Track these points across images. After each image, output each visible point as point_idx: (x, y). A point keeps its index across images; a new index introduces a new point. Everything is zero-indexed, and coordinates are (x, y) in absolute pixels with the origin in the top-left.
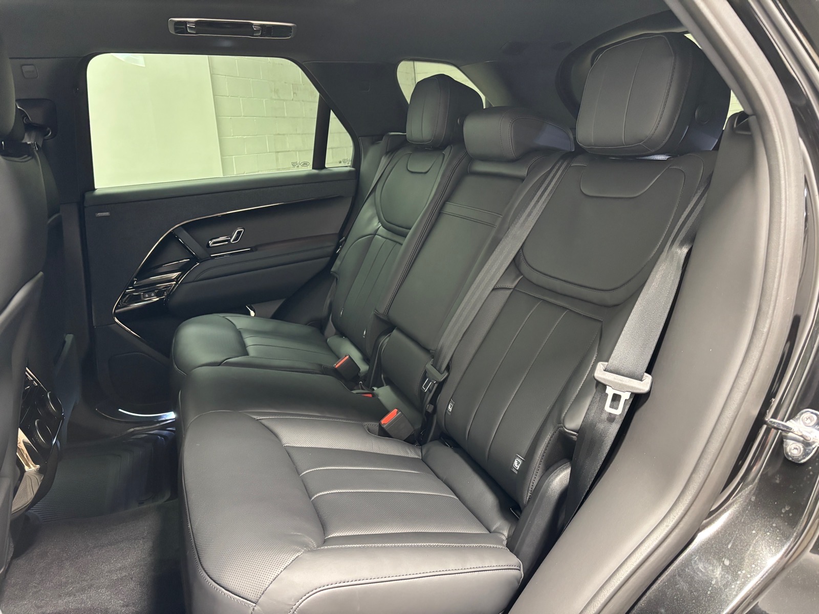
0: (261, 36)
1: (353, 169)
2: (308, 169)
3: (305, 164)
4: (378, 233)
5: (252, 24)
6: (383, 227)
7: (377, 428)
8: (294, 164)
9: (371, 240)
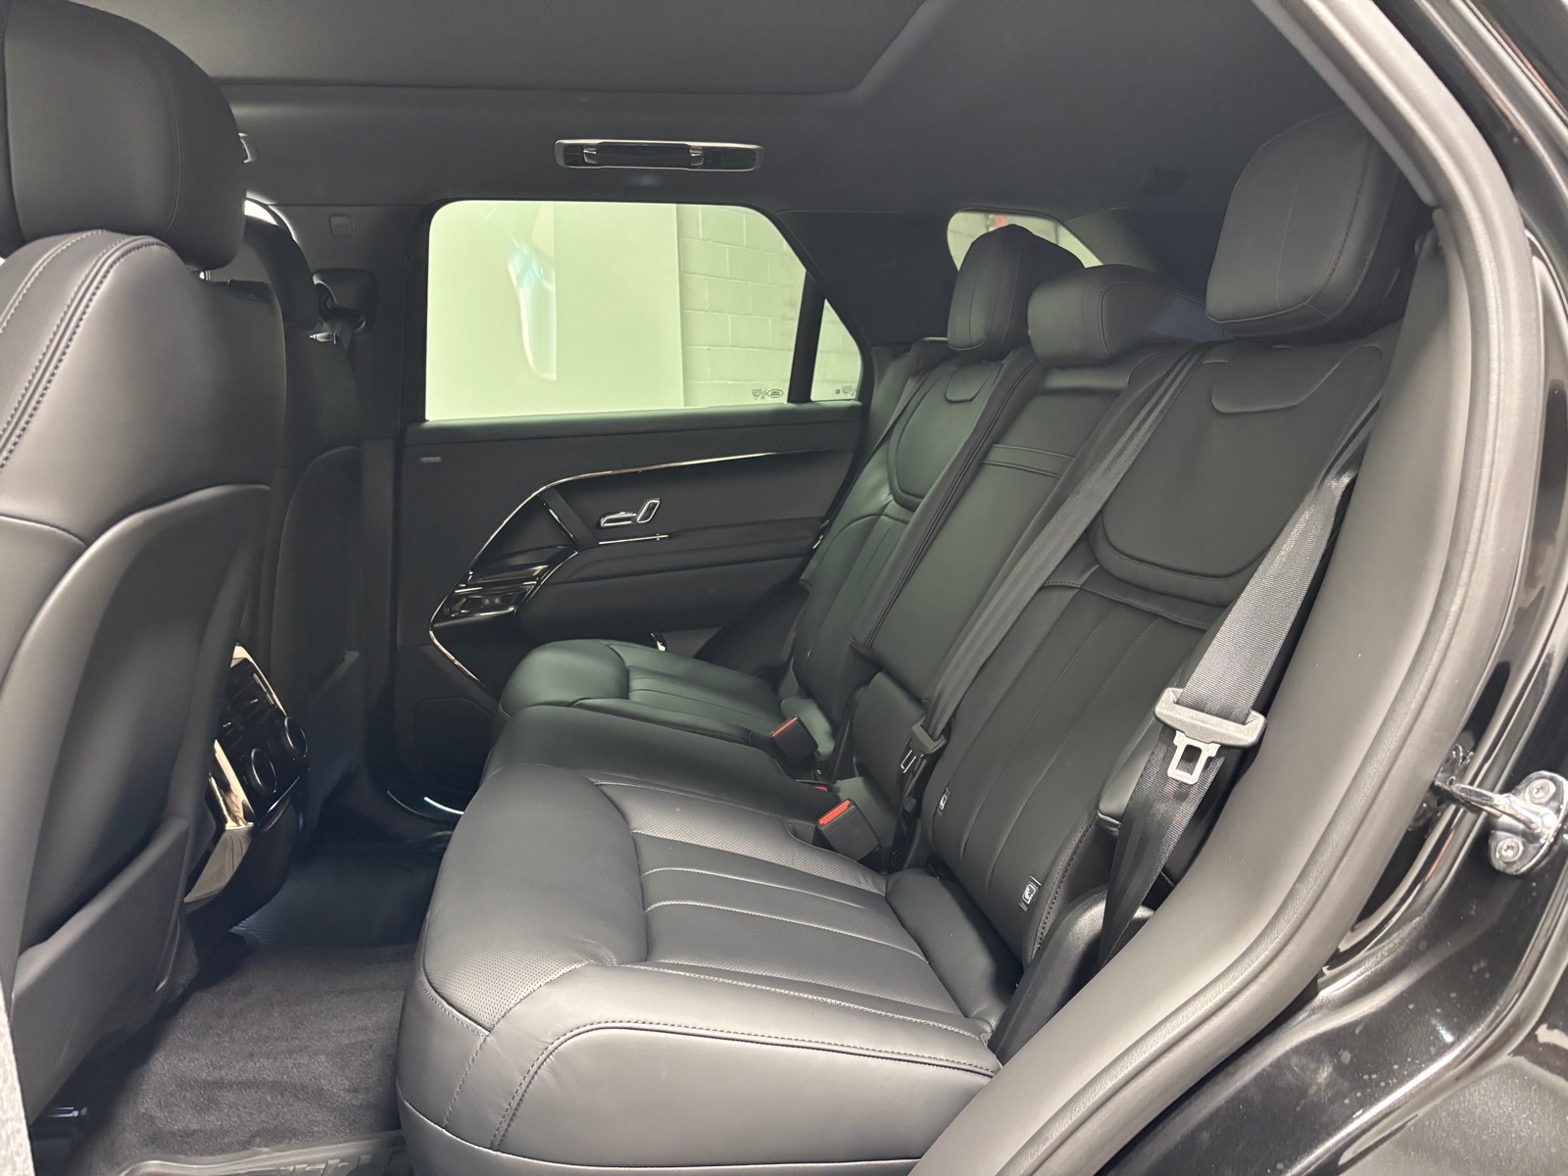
0: (703, 167)
1: (859, 403)
2: (782, 401)
3: (775, 393)
4: (887, 511)
5: (689, 147)
6: (896, 501)
7: (811, 834)
8: (756, 393)
9: (871, 525)
